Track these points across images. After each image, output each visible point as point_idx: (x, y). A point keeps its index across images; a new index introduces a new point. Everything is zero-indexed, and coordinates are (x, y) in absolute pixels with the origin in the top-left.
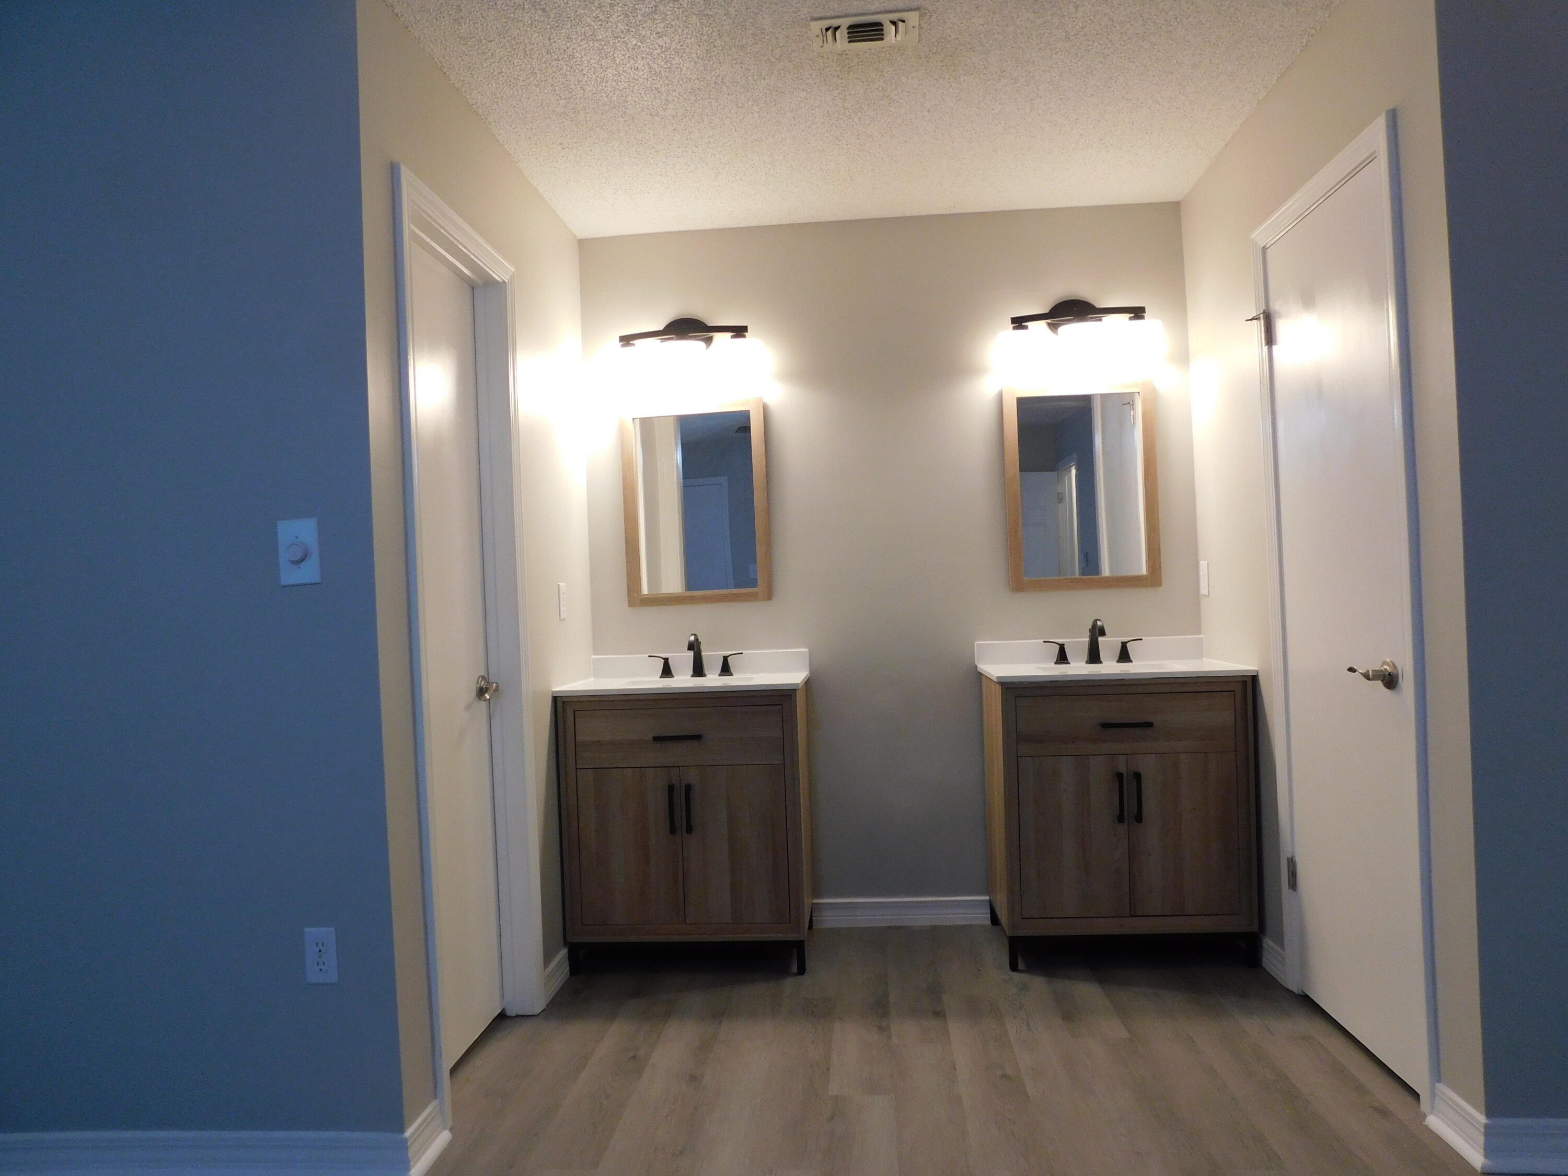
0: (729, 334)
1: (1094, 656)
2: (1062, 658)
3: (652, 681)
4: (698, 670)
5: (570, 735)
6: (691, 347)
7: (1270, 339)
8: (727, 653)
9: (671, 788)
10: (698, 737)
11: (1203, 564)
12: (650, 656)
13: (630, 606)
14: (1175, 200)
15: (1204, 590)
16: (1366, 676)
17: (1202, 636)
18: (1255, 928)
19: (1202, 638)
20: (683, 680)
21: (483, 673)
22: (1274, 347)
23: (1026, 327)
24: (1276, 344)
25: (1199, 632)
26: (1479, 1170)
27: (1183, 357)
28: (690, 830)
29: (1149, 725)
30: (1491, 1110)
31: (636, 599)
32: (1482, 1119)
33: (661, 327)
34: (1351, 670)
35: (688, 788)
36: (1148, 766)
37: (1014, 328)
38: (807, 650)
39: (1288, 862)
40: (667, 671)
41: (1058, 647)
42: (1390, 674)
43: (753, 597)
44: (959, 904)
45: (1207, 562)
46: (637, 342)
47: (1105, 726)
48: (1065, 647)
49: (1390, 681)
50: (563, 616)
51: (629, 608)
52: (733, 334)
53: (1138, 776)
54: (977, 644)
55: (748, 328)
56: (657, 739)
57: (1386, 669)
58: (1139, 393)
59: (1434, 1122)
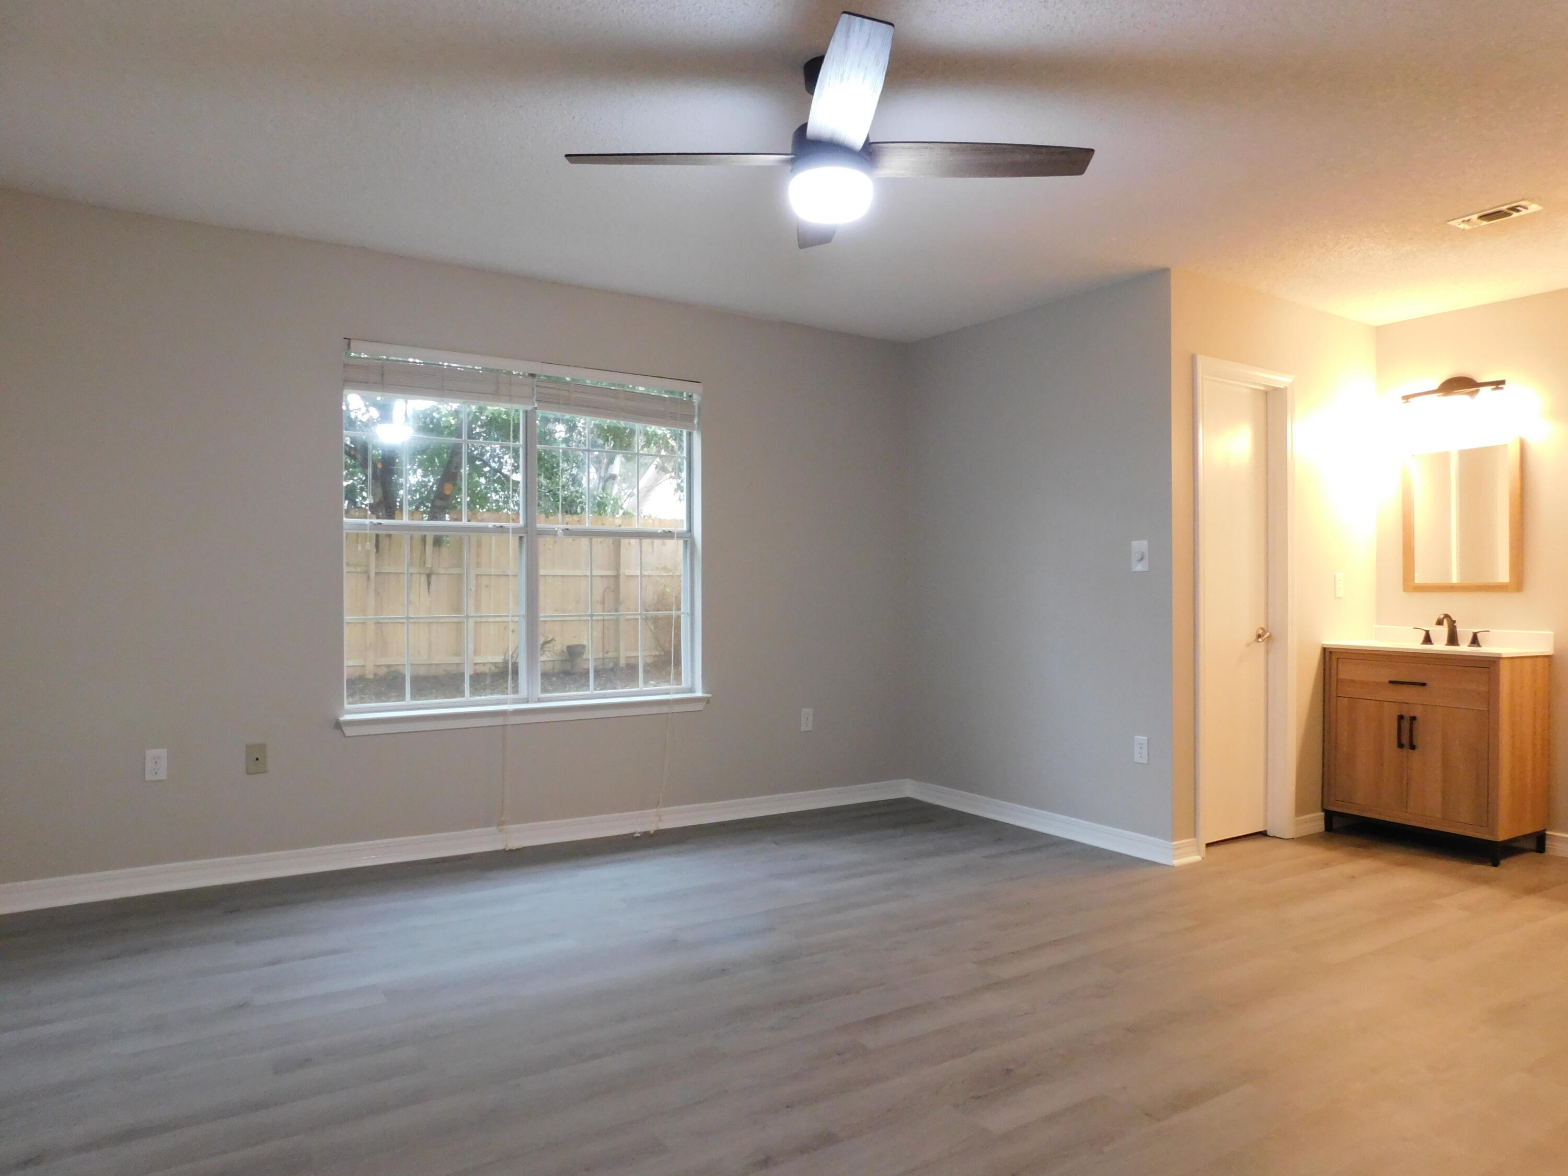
0: (1491, 387)
3: (1414, 644)
4: (1453, 639)
5: (1334, 672)
6: (1459, 399)
8: (1476, 631)
9: (1401, 718)
10: (1424, 684)
12: (1414, 628)
13: (1405, 590)
20: (1440, 645)
21: (1263, 626)
28: (1412, 747)
31: (1410, 585)
33: (1436, 387)
35: (1413, 719)
38: (1551, 633)
40: (1428, 640)
46: (1412, 400)
50: (1339, 594)
51: (1404, 593)
52: (1494, 387)
55: (1505, 381)
56: (1391, 682)
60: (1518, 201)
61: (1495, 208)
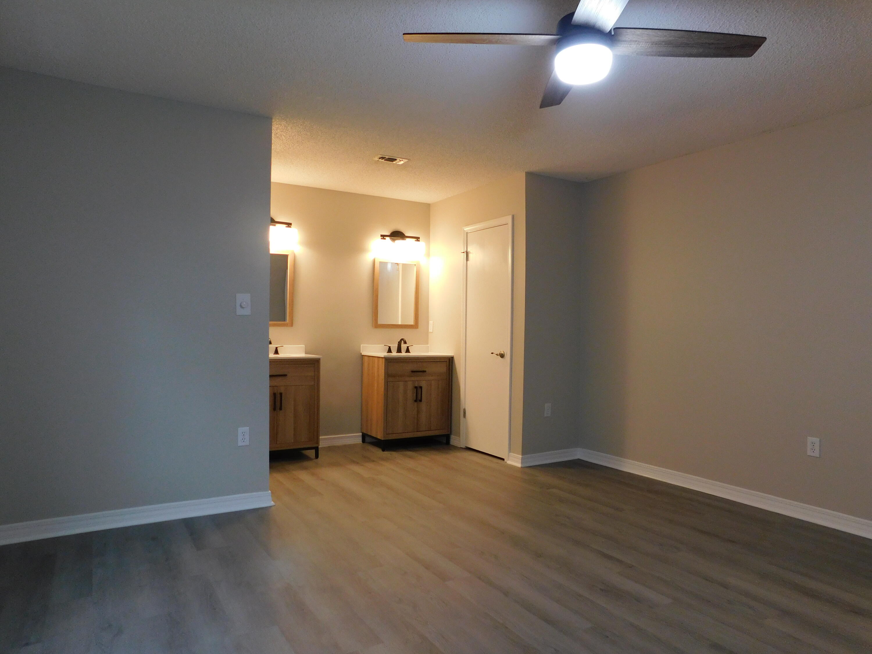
0: (286, 225)
1: (399, 350)
2: (390, 351)
7: (467, 259)
8: (277, 346)
10: (285, 375)
11: (431, 322)
14: (429, 203)
15: (430, 330)
16: (497, 355)
17: (428, 345)
18: (449, 433)
19: (428, 346)
22: (468, 262)
23: (385, 239)
24: (469, 261)
25: (428, 344)
26: (520, 467)
27: (428, 254)
28: (281, 409)
29: (425, 371)
30: (523, 454)
32: (521, 456)
34: (492, 353)
35: (281, 394)
36: (423, 384)
37: (381, 238)
39: (464, 410)
41: (388, 347)
42: (503, 354)
43: (286, 325)
44: (349, 437)
45: (432, 322)
47: (412, 372)
48: (391, 347)
49: (502, 356)
52: (287, 225)
53: (421, 387)
54: (362, 346)
55: (292, 224)
57: (502, 353)
58: (415, 265)
59: (509, 462)
60: (396, 157)
61: (393, 157)
